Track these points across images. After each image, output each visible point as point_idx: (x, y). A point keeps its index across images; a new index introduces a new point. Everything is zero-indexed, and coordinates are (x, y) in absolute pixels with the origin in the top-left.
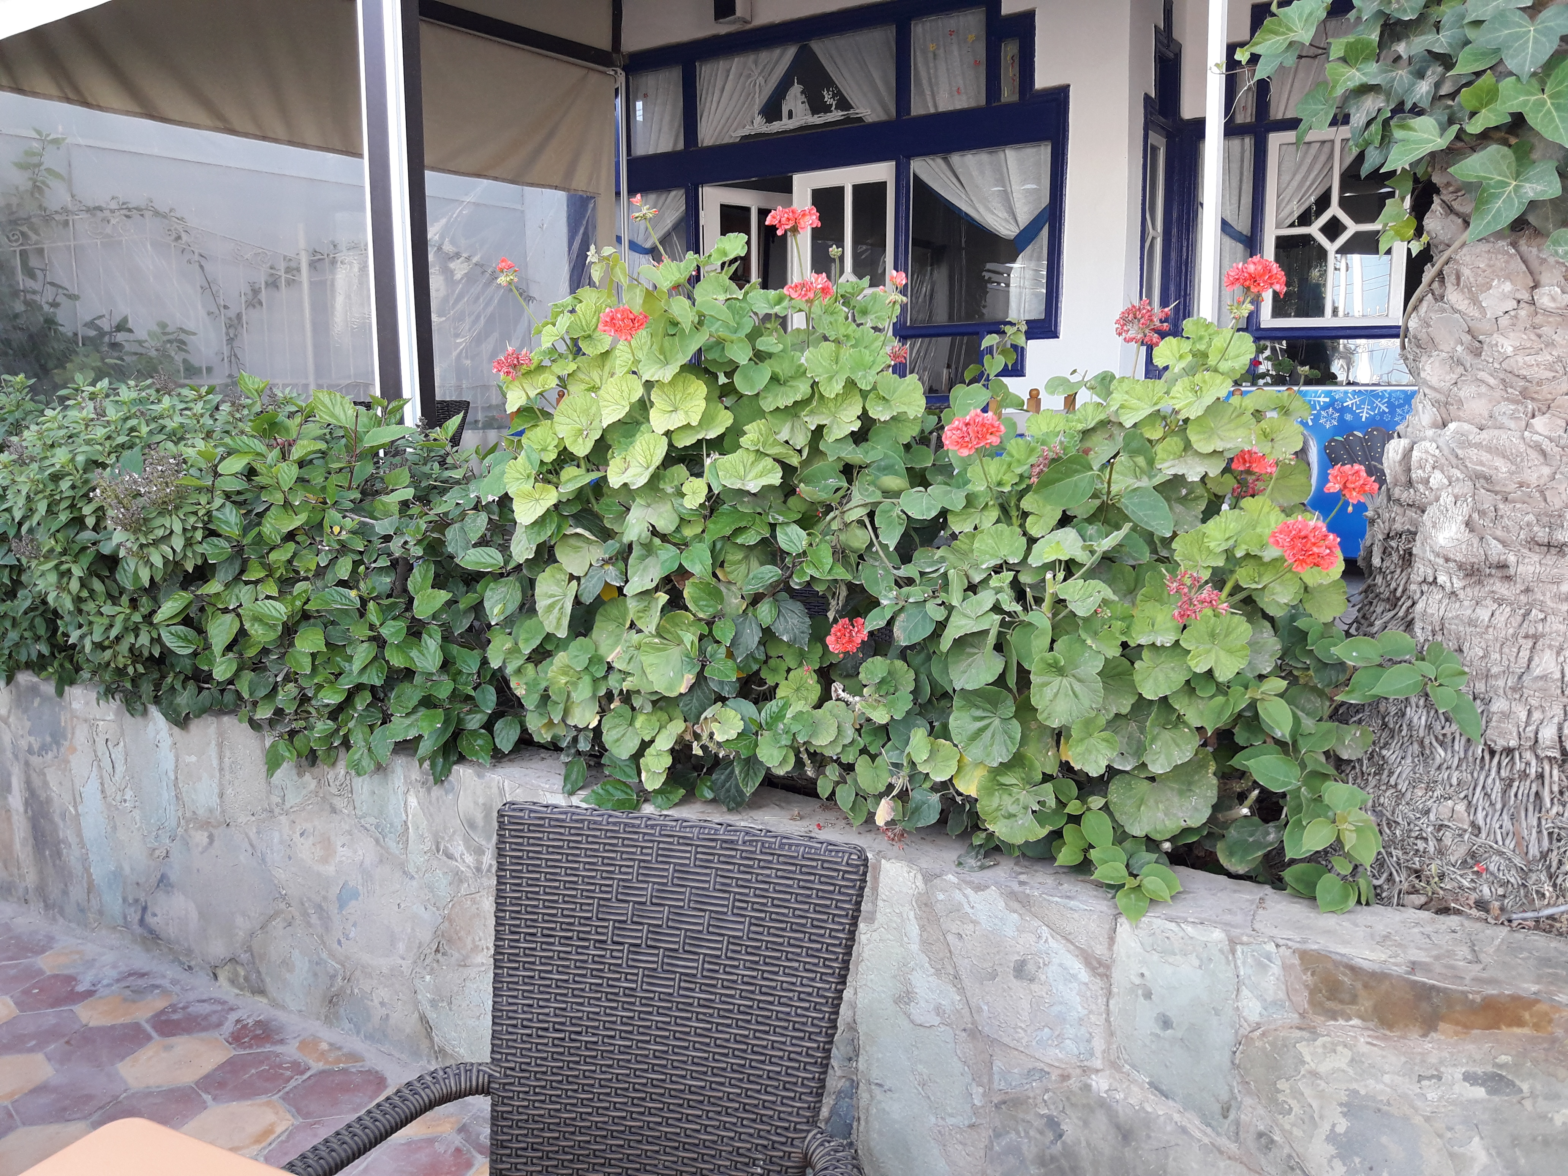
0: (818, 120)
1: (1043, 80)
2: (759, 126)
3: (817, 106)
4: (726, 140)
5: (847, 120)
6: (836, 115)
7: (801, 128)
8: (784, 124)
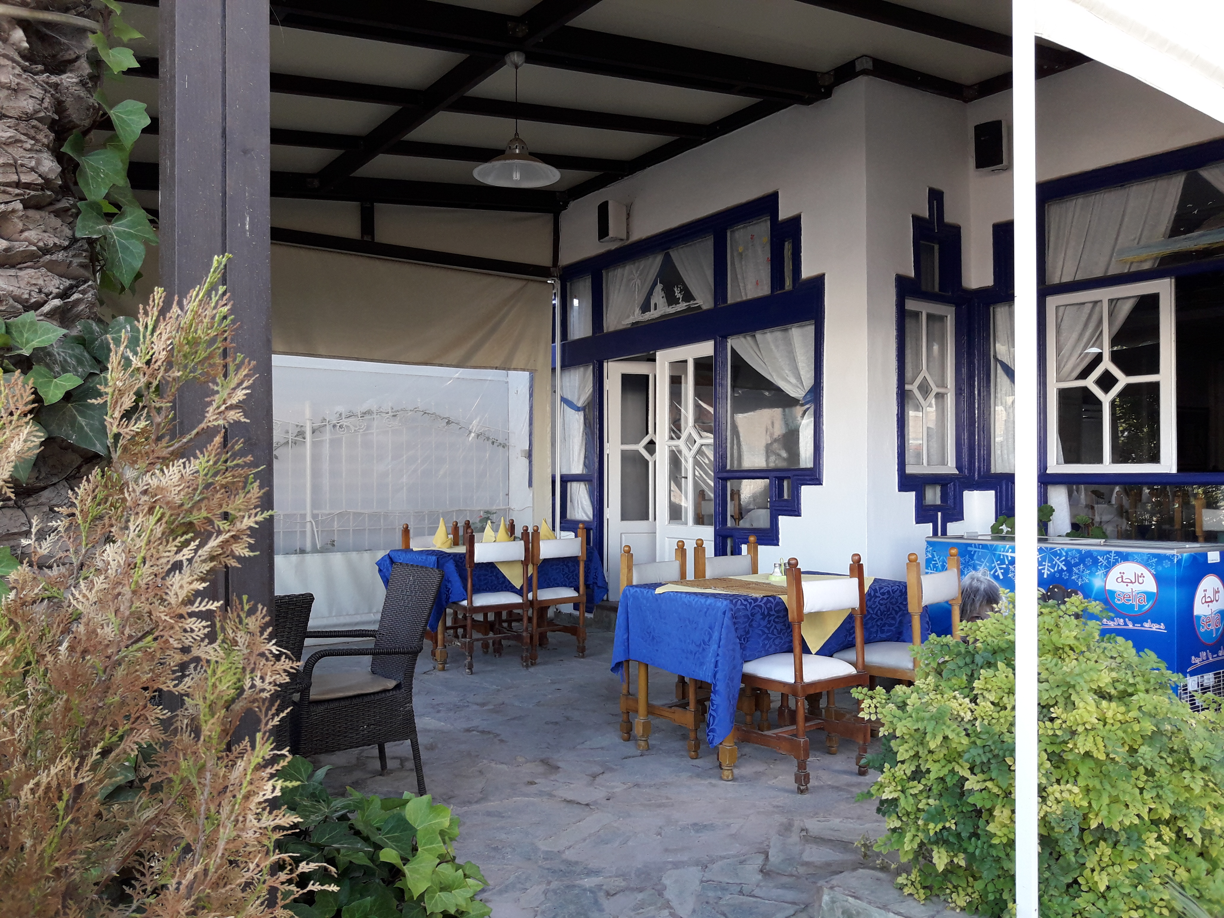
0: (671, 310)
1: (807, 272)
2: (637, 316)
3: (671, 300)
4: (620, 327)
5: (689, 309)
6: (682, 306)
7: (662, 316)
8: (653, 314)
